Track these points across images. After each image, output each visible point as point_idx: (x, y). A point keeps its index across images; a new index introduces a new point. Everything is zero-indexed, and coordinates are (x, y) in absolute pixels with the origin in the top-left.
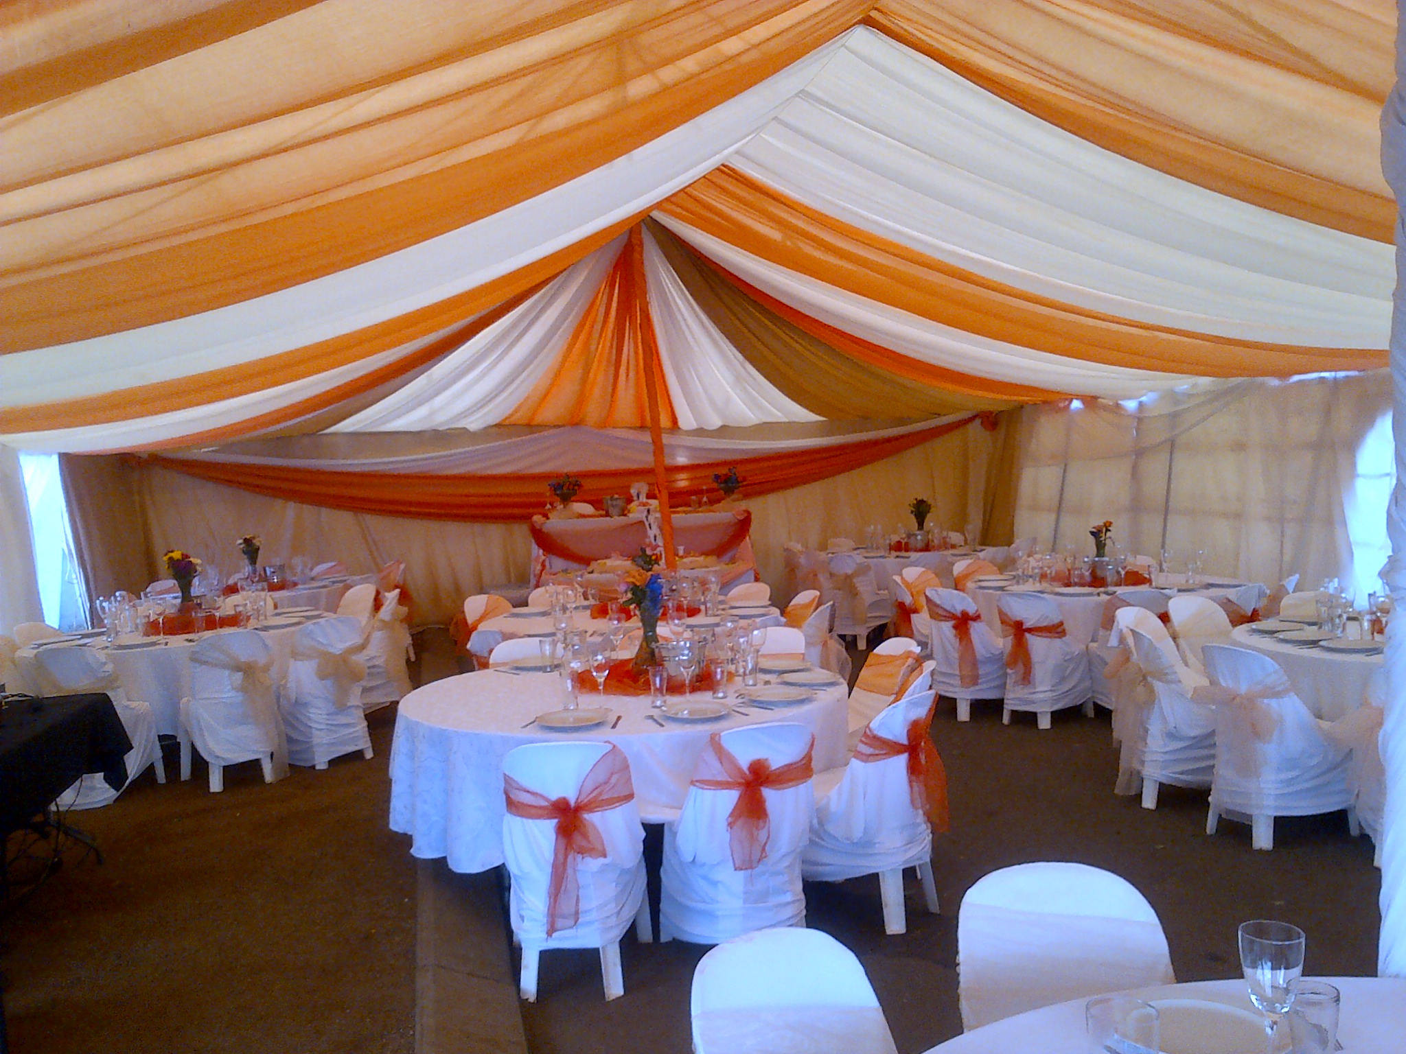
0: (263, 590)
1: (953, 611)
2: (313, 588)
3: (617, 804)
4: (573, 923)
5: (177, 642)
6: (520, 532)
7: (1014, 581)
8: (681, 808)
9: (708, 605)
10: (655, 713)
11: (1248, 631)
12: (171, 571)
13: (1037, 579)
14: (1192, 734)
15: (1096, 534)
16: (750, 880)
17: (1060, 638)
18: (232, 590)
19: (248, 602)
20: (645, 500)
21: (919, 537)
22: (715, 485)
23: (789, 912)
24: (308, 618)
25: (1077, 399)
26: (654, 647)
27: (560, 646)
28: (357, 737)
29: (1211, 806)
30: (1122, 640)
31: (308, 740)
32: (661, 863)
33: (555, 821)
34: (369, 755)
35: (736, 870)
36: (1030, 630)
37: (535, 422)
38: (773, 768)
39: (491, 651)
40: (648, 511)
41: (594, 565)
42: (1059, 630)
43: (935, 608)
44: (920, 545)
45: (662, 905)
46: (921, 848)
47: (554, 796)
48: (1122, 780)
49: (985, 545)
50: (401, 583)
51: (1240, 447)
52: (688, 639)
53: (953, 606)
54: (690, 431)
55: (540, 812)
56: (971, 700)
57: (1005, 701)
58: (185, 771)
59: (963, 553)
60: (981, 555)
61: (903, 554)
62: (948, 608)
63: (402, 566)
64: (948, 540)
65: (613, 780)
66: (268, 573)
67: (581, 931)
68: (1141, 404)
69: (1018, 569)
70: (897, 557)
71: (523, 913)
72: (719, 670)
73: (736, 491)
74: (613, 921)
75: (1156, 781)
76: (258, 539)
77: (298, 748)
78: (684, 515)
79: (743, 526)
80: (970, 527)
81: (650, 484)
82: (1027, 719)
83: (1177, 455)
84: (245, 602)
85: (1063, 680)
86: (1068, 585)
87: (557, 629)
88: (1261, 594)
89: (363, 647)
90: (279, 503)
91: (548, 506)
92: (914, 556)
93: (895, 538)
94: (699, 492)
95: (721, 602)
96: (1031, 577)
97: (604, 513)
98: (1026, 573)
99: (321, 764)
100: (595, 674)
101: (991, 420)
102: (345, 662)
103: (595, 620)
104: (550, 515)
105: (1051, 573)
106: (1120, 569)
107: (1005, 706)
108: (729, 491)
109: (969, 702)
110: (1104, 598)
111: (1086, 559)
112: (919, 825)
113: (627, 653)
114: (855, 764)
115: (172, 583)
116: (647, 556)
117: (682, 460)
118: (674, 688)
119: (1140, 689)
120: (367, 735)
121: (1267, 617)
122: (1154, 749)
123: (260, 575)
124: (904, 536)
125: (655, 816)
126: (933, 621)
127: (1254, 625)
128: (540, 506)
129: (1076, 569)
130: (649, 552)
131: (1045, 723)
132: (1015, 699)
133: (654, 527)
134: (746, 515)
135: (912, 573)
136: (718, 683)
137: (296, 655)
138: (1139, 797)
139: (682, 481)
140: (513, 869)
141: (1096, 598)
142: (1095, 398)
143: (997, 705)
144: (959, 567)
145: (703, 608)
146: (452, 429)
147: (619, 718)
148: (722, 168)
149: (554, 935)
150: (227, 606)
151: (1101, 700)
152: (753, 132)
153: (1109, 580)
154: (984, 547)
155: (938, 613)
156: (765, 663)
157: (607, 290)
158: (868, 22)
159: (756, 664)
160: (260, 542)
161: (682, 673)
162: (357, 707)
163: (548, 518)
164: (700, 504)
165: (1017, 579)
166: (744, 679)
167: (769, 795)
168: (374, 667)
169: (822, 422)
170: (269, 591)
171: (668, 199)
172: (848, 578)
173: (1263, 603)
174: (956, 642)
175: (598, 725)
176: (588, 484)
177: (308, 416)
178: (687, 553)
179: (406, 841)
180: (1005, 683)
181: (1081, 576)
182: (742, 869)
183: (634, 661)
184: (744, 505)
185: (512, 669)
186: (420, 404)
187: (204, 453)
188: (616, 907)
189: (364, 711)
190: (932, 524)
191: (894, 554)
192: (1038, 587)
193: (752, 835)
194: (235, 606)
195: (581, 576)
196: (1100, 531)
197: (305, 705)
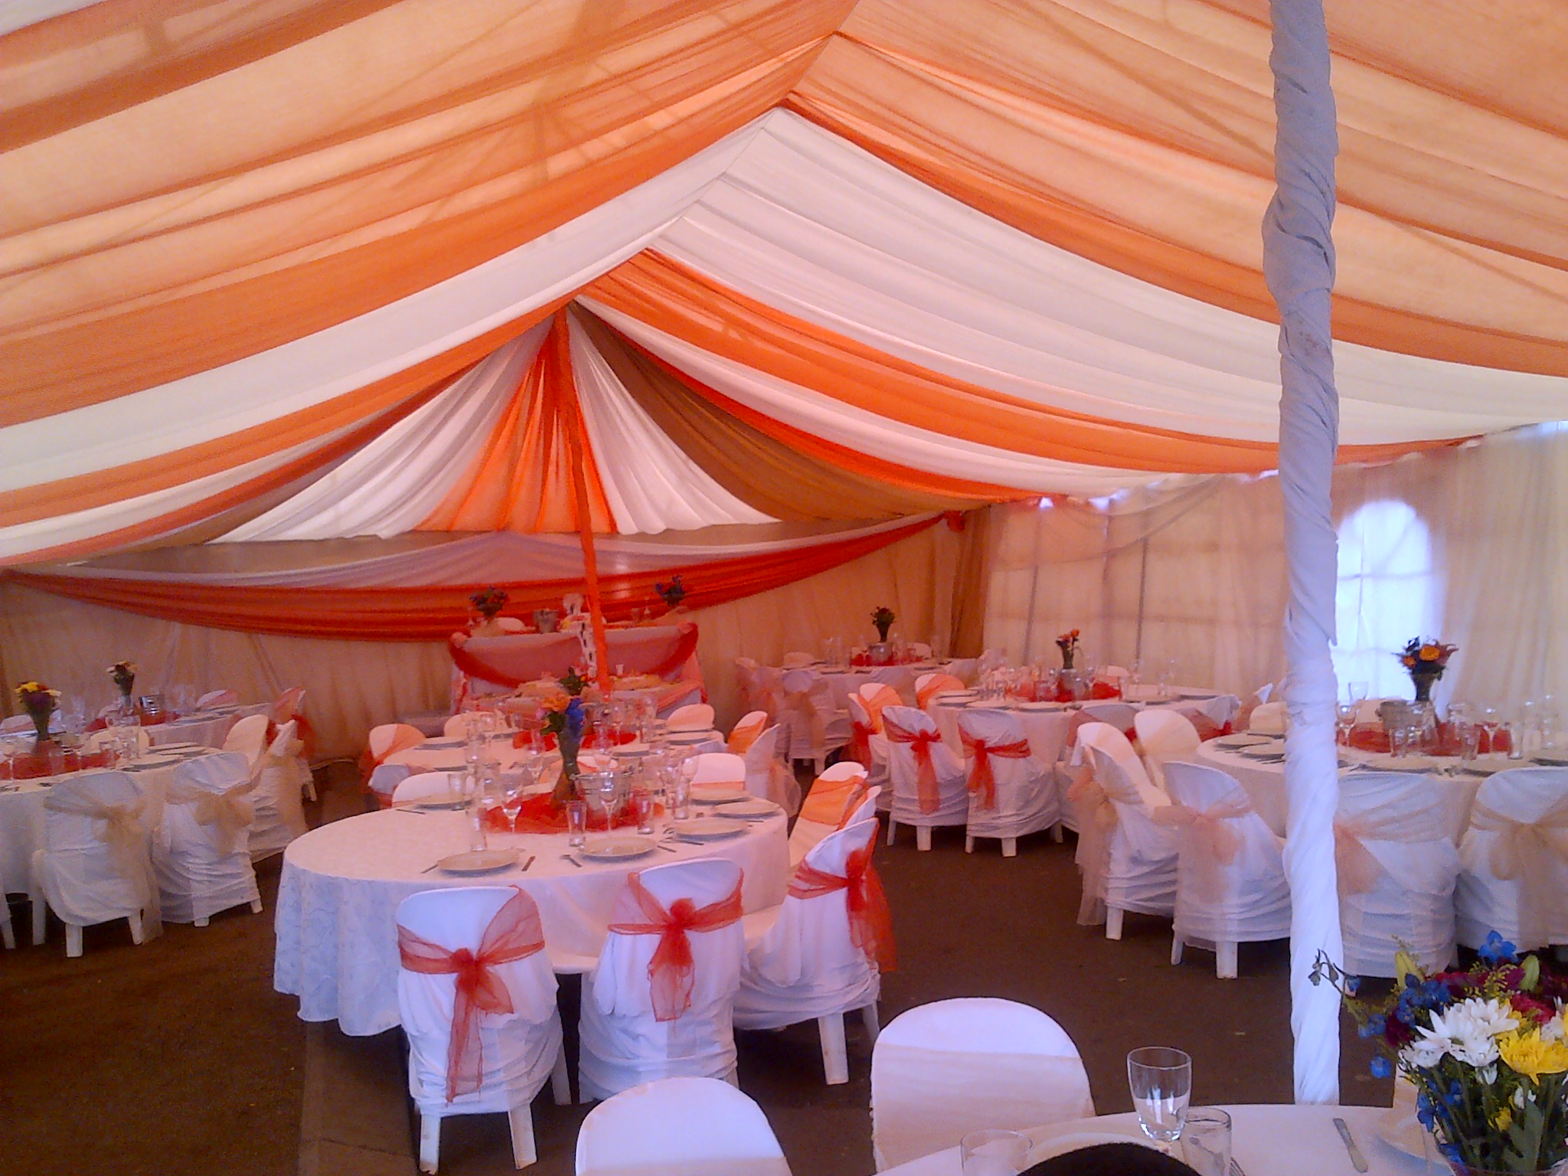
0: (135, 724)
1: (910, 730)
2: (199, 720)
3: (525, 955)
4: (475, 1084)
5: (31, 787)
6: (438, 652)
7: (979, 697)
8: (598, 956)
9: (644, 730)
10: (573, 852)
11: (1215, 746)
12: (23, 705)
13: (1002, 694)
14: (1157, 858)
15: (1063, 644)
16: (673, 1031)
17: (1024, 757)
18: (100, 725)
19: (117, 739)
20: (580, 614)
21: (882, 650)
22: (658, 596)
23: (719, 1064)
24: (187, 755)
25: (1046, 497)
26: (574, 779)
27: (470, 781)
28: (244, 888)
29: (1176, 934)
30: (1084, 759)
31: (186, 893)
32: (579, 1018)
33: (455, 975)
34: (257, 908)
35: (657, 1021)
36: (992, 750)
37: (457, 527)
38: (697, 909)
39: (395, 788)
40: (583, 625)
41: (522, 687)
42: (1024, 749)
43: (891, 728)
44: (883, 658)
45: (580, 1064)
46: (863, 990)
47: (454, 946)
48: (1084, 910)
49: (953, 657)
50: (300, 713)
51: (1212, 547)
52: (612, 769)
53: (911, 726)
54: (629, 536)
55: (438, 965)
56: (932, 827)
57: (968, 828)
58: (38, 934)
59: (930, 666)
60: (947, 668)
61: (865, 668)
62: (905, 727)
63: (302, 693)
64: (912, 652)
65: (520, 928)
66: (145, 705)
67: (485, 1095)
68: (1112, 502)
69: (981, 684)
70: (857, 672)
71: (422, 1078)
72: (645, 803)
73: (680, 602)
74: (525, 1081)
75: (1120, 909)
76: (132, 666)
77: (175, 903)
78: (623, 630)
79: (688, 642)
80: (936, 638)
81: (584, 597)
82: (990, 846)
83: (1151, 557)
84: (113, 739)
85: (1027, 803)
86: (1033, 699)
87: (468, 762)
88: (1233, 707)
89: (250, 787)
90: (160, 624)
91: (471, 622)
92: (876, 670)
93: (856, 651)
94: (641, 604)
95: (659, 727)
96: (995, 691)
97: (534, 628)
98: (990, 688)
99: (201, 919)
100: (505, 810)
101: (958, 520)
102: (230, 805)
103: (518, 750)
104: (472, 632)
105: (1016, 687)
106: (1088, 681)
107: (968, 833)
108: (673, 603)
109: (929, 830)
110: (1071, 713)
111: (1052, 672)
112: (862, 964)
113: (546, 787)
114: (791, 901)
115: (27, 719)
116: (575, 677)
117: (622, 568)
118: (596, 823)
119: (1101, 811)
120: (255, 885)
121: (1239, 730)
122: (1119, 876)
123: (135, 706)
124: (865, 649)
125: (571, 964)
126: (892, 743)
127: (1220, 740)
128: (460, 622)
129: (1044, 682)
130: (578, 673)
131: (1009, 850)
132: (979, 825)
133: (590, 643)
134: (691, 629)
135: (870, 690)
136: (645, 817)
137: (172, 798)
138: (1103, 927)
139: (623, 592)
140: (410, 1030)
141: (1063, 713)
142: (1065, 496)
143: (960, 831)
144: (922, 682)
145: (638, 733)
146: (360, 536)
147: (532, 859)
148: (646, 251)
149: (455, 1100)
150: (93, 743)
151: (1068, 823)
152: (676, 215)
153: (1077, 693)
154: (950, 660)
155: (898, 734)
156: (698, 794)
157: (531, 380)
158: (786, 104)
159: (688, 794)
160: (136, 669)
161: (603, 808)
162: (244, 854)
163: (469, 636)
164: (641, 616)
165: (983, 695)
166: (674, 812)
167: (695, 938)
168: (263, 809)
169: (776, 523)
170: (142, 725)
171: (592, 284)
172: (804, 696)
173: (1236, 715)
174: (915, 764)
175: (507, 867)
176: (515, 597)
177: (194, 524)
178: (626, 672)
179: (292, 1002)
180: (967, 809)
181: (1048, 690)
182: (664, 1020)
183: (552, 795)
184: (689, 618)
185: (417, 808)
186: (324, 509)
187: (70, 568)
188: (526, 1067)
189: (252, 859)
190: (896, 635)
191: (855, 668)
192: (1002, 702)
193: (675, 983)
194: (101, 743)
195: (503, 701)
196: (1066, 641)
197: (184, 854)
